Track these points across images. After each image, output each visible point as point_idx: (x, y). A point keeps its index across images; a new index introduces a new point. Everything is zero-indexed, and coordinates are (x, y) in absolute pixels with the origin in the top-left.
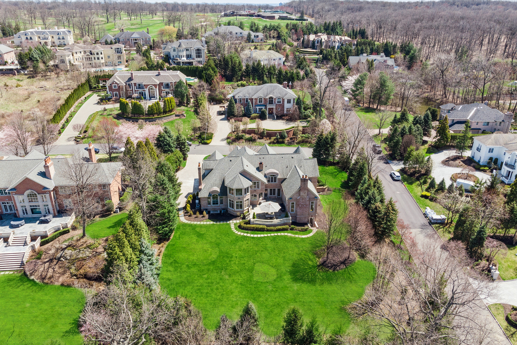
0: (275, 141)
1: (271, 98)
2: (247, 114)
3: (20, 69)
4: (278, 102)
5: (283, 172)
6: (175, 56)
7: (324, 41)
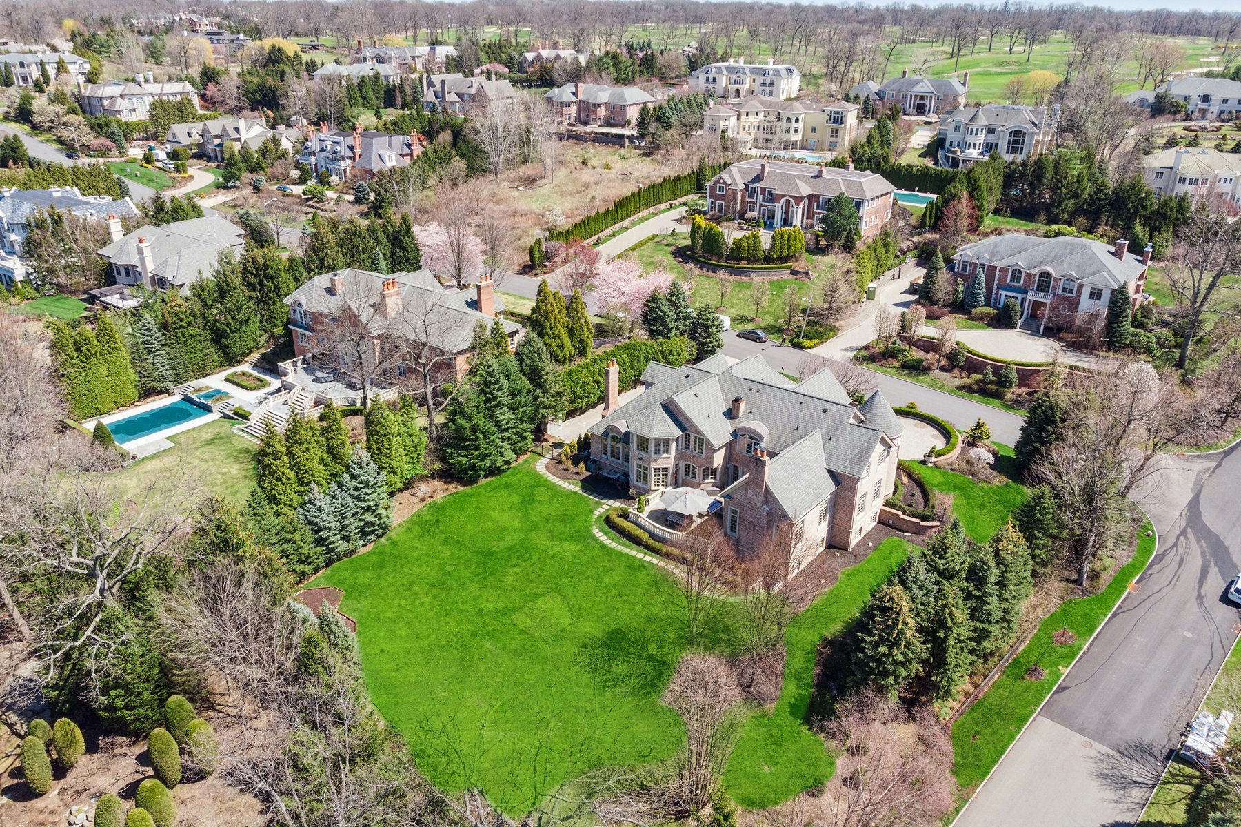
0: (975, 387)
1: (1046, 275)
2: (961, 306)
3: (637, 138)
4: (1064, 290)
5: (779, 438)
6: (955, 144)
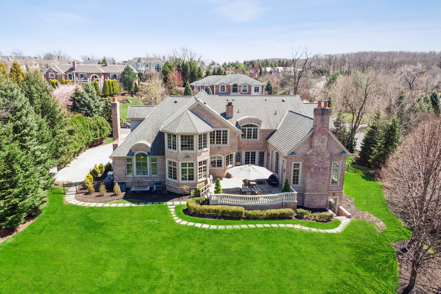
1: (235, 85)
4: (243, 90)
5: (269, 121)
7: (280, 71)
